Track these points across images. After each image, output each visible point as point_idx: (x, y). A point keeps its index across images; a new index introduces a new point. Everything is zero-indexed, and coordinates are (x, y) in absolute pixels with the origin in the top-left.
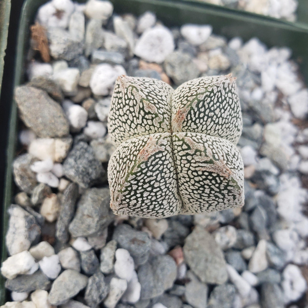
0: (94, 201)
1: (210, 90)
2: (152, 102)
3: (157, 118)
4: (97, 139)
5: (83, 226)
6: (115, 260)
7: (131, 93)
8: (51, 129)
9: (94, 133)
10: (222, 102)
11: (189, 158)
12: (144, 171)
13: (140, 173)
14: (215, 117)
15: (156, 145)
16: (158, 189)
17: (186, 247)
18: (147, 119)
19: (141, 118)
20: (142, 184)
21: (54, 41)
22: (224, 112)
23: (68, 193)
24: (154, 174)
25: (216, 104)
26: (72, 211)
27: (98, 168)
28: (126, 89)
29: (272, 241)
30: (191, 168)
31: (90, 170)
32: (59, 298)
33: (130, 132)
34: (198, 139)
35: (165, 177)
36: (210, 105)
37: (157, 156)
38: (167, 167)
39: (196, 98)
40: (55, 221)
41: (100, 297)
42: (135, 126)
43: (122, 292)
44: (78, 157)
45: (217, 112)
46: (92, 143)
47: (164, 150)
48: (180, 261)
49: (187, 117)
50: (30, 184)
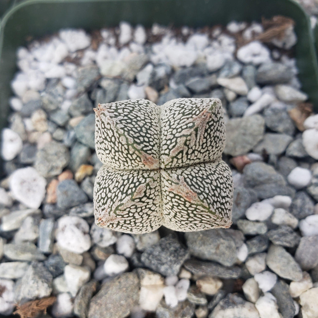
0: (204, 243)
1: (122, 131)
2: (134, 189)
3: (150, 184)
4: (135, 244)
5: (227, 252)
6: (257, 221)
7: (123, 211)
8: (132, 290)
9: (131, 247)
10: (131, 119)
11: (190, 151)
12: (206, 196)
13: (208, 200)
14: (146, 126)
15: (179, 185)
16: (217, 181)
17: (232, 154)
18: (150, 194)
19: (148, 201)
20: (215, 198)
21: (36, 293)
22: (140, 117)
23: (196, 270)
24: (206, 185)
25: (134, 125)
26: (213, 265)
27: (168, 242)
28: (118, 216)
29: (217, 72)
30: (199, 150)
31: (172, 249)
32: (296, 271)
33: (157, 211)
34: (171, 143)
35: (206, 175)
36: (136, 131)
37: (190, 183)
38: (198, 173)
39: (132, 145)
40: (222, 280)
41: (291, 233)
42: (154, 206)
43: (286, 213)
44: (159, 262)
45: (141, 125)
46: (140, 248)
47: (183, 176)
48: (247, 159)
49: (150, 154)
50: (188, 307)
